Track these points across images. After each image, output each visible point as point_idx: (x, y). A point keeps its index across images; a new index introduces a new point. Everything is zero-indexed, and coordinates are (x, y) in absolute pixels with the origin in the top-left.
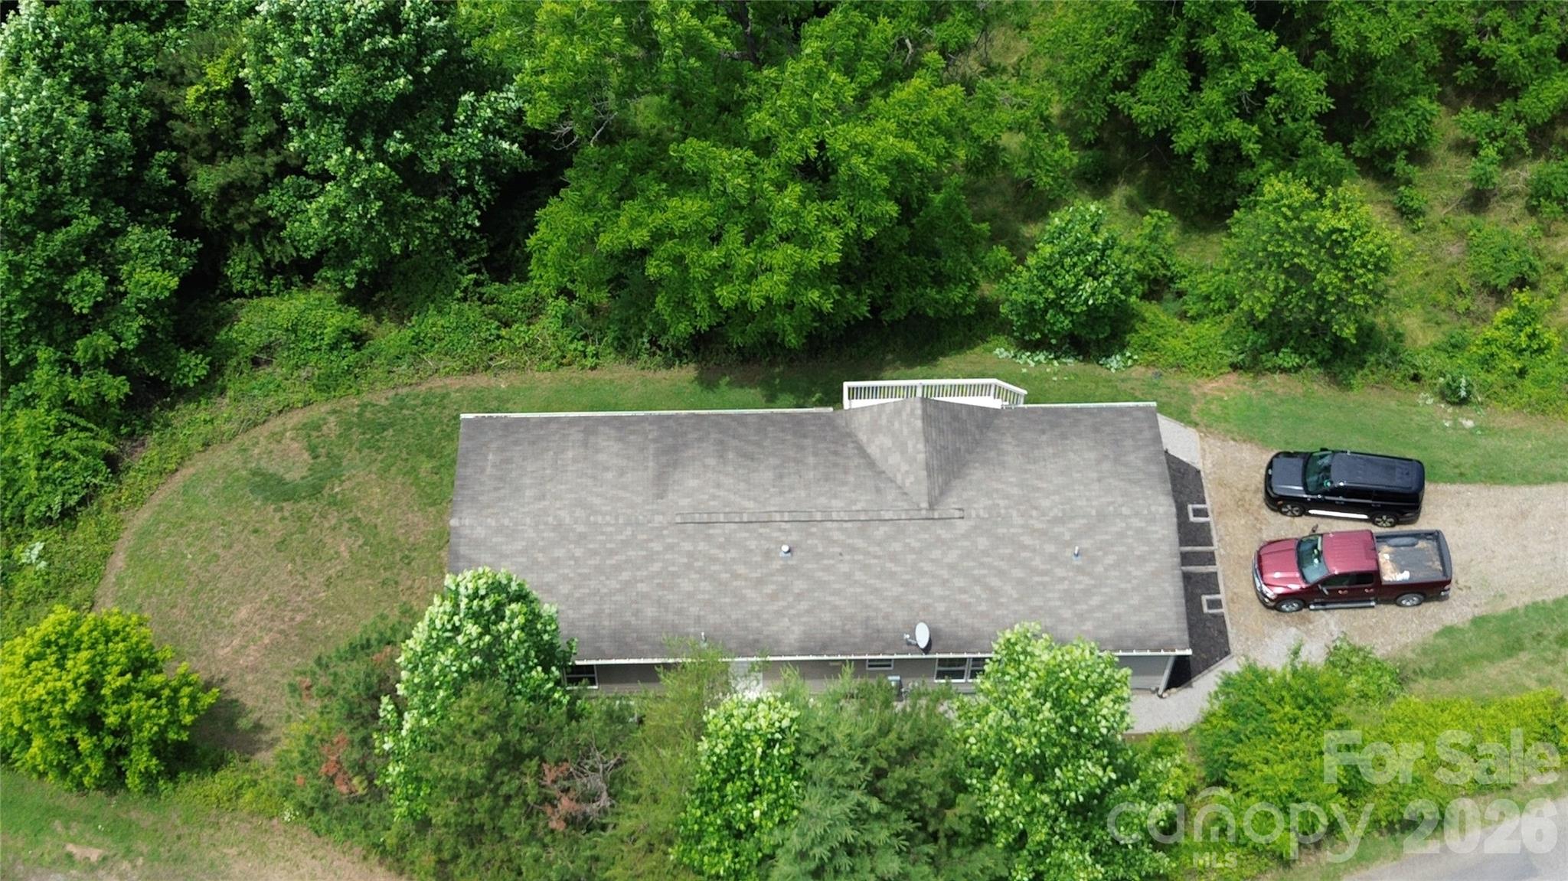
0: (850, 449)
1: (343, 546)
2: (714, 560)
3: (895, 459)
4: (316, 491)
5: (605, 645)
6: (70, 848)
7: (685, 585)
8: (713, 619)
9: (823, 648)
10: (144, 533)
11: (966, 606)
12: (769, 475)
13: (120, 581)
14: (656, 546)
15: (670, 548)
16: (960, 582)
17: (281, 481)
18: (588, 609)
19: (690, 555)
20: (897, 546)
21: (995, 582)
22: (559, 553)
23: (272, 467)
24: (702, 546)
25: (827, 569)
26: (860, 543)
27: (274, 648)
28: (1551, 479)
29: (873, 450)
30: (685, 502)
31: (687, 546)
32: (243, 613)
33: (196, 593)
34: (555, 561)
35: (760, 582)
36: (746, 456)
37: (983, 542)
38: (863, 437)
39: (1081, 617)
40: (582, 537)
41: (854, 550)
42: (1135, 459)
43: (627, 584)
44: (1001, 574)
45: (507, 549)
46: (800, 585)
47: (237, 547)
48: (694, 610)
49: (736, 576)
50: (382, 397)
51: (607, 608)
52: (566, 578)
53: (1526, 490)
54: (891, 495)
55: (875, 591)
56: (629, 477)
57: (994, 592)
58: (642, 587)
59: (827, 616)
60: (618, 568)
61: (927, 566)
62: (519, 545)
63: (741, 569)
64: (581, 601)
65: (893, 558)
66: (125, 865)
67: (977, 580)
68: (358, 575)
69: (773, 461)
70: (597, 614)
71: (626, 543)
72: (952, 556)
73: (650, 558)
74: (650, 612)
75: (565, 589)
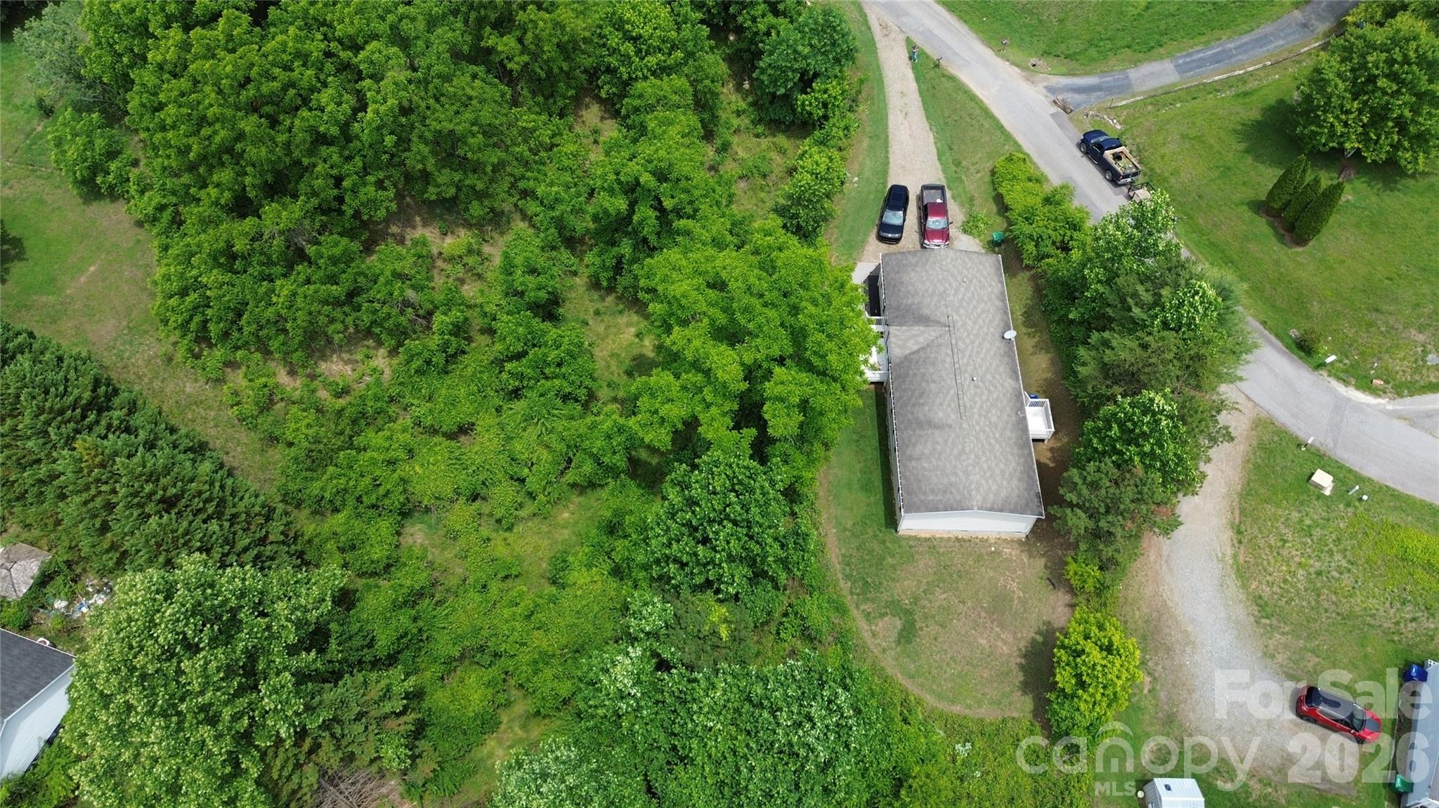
0: (916, 356)
1: (940, 597)
2: (981, 407)
3: (921, 339)
4: (908, 612)
5: (1026, 452)
6: (1146, 691)
7: (994, 419)
8: (1008, 410)
9: (1015, 372)
10: (940, 697)
11: (990, 321)
12: (933, 386)
13: (969, 707)
14: (978, 428)
15: (978, 423)
16: (981, 322)
17: (904, 629)
18: (1010, 457)
19: (980, 415)
20: (967, 341)
21: (979, 310)
22: (985, 466)
23: (894, 636)
24: (975, 410)
25: (981, 366)
26: (967, 353)
27: (1001, 625)
28: (887, 158)
29: (915, 348)
30: (953, 416)
31: (976, 416)
32: (983, 642)
33: (973, 666)
34: (990, 468)
35: (989, 391)
36: (922, 394)
37: (962, 311)
38: (908, 352)
39: (990, 285)
40: (977, 456)
41: (970, 356)
42: (913, 260)
43: (997, 441)
44: (975, 307)
45: (986, 487)
46: (989, 377)
47: (945, 647)
48: (1005, 417)
49: (988, 400)
50: (845, 586)
51: (1008, 450)
52: (997, 464)
53: (891, 165)
54: (941, 341)
55: (988, 351)
56: (939, 439)
57: (983, 311)
58: (997, 435)
59: (1001, 369)
60: (990, 444)
61: (975, 332)
62: (983, 482)
63: (984, 398)
64: (1007, 460)
65: (972, 343)
66: (1150, 664)
67: (979, 316)
68: (957, 589)
69: (924, 384)
70: (1012, 454)
71: (978, 439)
72: (970, 322)
73: (984, 431)
74: (1008, 433)
75: (1002, 466)
